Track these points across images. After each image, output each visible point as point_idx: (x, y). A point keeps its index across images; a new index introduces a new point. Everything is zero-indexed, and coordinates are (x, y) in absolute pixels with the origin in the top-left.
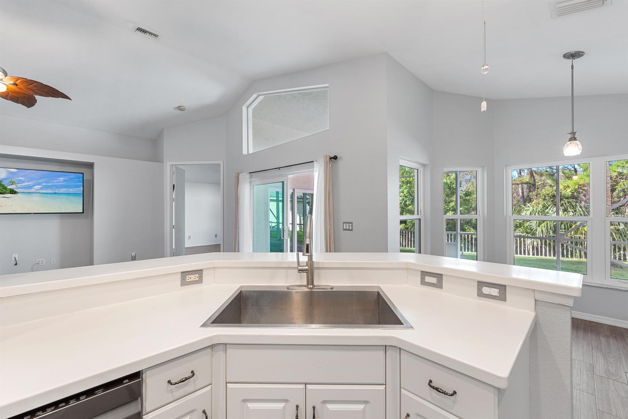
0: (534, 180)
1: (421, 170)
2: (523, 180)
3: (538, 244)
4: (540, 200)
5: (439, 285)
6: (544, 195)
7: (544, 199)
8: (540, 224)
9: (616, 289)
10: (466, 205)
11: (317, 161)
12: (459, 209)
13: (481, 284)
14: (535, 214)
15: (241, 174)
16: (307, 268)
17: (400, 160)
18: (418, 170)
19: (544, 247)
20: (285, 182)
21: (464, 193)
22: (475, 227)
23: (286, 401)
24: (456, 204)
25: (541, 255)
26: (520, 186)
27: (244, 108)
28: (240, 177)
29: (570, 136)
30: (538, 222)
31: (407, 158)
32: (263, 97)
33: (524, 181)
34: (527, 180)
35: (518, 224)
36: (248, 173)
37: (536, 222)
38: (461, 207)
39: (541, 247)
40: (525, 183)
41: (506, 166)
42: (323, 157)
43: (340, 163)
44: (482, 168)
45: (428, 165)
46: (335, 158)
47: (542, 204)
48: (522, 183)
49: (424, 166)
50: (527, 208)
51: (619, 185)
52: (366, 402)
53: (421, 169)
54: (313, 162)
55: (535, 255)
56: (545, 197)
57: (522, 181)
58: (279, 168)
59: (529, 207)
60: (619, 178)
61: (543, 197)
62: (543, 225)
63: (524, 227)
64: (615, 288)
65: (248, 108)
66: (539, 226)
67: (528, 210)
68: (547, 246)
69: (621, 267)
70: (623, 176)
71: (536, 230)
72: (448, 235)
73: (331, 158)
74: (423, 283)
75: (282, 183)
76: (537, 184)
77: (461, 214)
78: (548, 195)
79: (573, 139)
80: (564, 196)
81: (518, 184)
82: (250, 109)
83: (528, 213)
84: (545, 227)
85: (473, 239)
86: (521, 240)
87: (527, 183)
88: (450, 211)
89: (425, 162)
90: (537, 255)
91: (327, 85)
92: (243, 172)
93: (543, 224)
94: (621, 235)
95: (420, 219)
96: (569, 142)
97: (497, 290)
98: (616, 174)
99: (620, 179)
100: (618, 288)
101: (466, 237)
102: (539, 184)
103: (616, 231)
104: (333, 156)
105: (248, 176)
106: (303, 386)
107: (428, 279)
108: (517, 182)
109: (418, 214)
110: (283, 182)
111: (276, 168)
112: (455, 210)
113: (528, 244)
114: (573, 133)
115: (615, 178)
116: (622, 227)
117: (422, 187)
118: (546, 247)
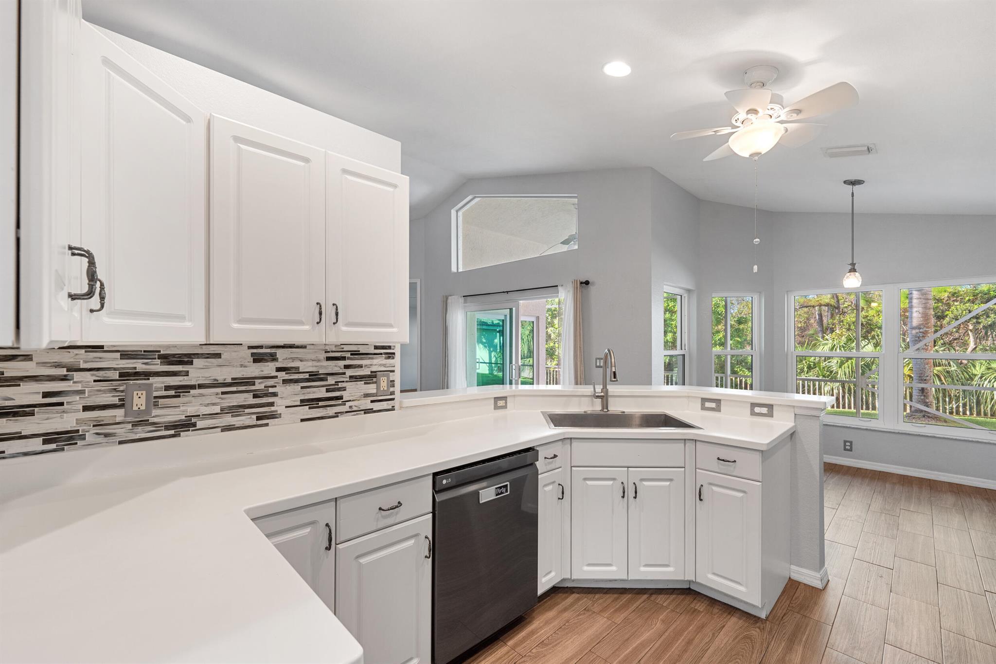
0: (838, 301)
1: (685, 297)
2: (821, 300)
3: (839, 393)
4: (844, 330)
5: (718, 409)
6: (848, 323)
7: (849, 329)
8: (842, 364)
9: (909, 434)
10: (740, 337)
11: (562, 286)
12: (730, 342)
13: (753, 405)
14: (836, 349)
15: (450, 297)
16: (602, 394)
17: (665, 286)
18: (681, 296)
19: (848, 398)
20: (514, 309)
21: (736, 319)
22: (750, 369)
23: (614, 479)
24: (725, 337)
25: (844, 407)
26: (817, 308)
27: (453, 212)
28: (449, 301)
29: (850, 267)
30: (839, 361)
31: (671, 284)
32: (479, 199)
33: (822, 303)
34: (827, 301)
35: (811, 364)
36: (461, 297)
37: (836, 361)
38: (731, 340)
39: (844, 397)
40: (825, 305)
41: (787, 292)
42: (572, 282)
43: (592, 289)
44: (759, 293)
45: (695, 290)
46: (587, 283)
47: (846, 336)
48: (820, 305)
49: (689, 291)
50: (825, 342)
51: (950, 310)
52: (671, 480)
53: (685, 295)
54: (557, 286)
55: (835, 407)
56: (850, 326)
57: (820, 302)
58: (507, 292)
59: (827, 340)
60: (952, 299)
61: (847, 326)
62: (846, 365)
63: (820, 369)
64: (907, 432)
65: (457, 211)
66: (840, 367)
67: (826, 344)
68: (852, 395)
69: (945, 421)
70: (957, 297)
71: (837, 373)
72: (717, 378)
73: (581, 283)
74: (703, 408)
75: (509, 310)
76: (842, 306)
77: (731, 349)
78: (853, 323)
79: (853, 270)
80: (876, 325)
81: (814, 307)
82: (460, 213)
83: (827, 348)
84: (849, 368)
85: (748, 385)
86: (816, 388)
87: (827, 305)
88: (718, 347)
89: (690, 287)
90: (837, 408)
91: (576, 195)
92: (454, 295)
93: (846, 363)
94: (953, 379)
95: (684, 355)
96: (849, 274)
97: (766, 409)
98: (946, 295)
99: (953, 301)
100: (911, 433)
101: (739, 382)
102: (845, 306)
103: (945, 374)
104: (584, 281)
105: (462, 300)
106: (626, 469)
107: (708, 405)
108: (812, 303)
109: (682, 349)
110: (511, 310)
111: (504, 292)
112: (723, 344)
113: (826, 392)
114: (853, 264)
115: (947, 300)
116: (954, 369)
117: (686, 317)
118: (850, 396)
